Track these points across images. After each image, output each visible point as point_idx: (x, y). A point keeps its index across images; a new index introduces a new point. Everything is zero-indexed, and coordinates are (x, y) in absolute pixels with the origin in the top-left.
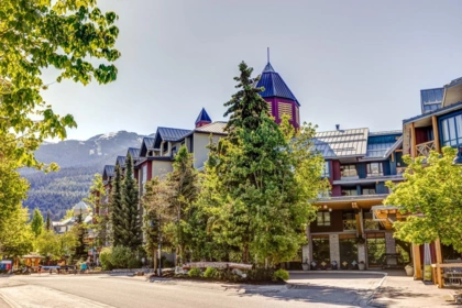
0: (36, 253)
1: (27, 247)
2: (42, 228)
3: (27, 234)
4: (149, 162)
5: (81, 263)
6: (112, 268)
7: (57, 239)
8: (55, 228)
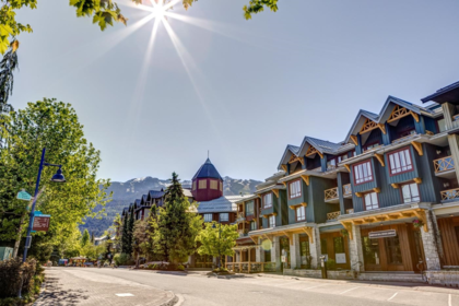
0: (82, 257)
1: (76, 253)
2: (89, 241)
3: (77, 245)
4: (143, 209)
5: (106, 262)
6: (119, 265)
7: (95, 248)
8: (97, 241)
